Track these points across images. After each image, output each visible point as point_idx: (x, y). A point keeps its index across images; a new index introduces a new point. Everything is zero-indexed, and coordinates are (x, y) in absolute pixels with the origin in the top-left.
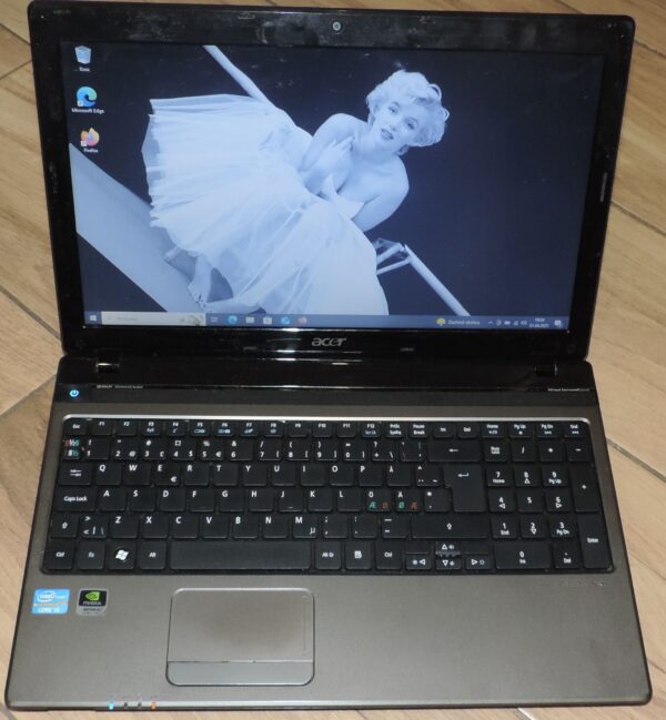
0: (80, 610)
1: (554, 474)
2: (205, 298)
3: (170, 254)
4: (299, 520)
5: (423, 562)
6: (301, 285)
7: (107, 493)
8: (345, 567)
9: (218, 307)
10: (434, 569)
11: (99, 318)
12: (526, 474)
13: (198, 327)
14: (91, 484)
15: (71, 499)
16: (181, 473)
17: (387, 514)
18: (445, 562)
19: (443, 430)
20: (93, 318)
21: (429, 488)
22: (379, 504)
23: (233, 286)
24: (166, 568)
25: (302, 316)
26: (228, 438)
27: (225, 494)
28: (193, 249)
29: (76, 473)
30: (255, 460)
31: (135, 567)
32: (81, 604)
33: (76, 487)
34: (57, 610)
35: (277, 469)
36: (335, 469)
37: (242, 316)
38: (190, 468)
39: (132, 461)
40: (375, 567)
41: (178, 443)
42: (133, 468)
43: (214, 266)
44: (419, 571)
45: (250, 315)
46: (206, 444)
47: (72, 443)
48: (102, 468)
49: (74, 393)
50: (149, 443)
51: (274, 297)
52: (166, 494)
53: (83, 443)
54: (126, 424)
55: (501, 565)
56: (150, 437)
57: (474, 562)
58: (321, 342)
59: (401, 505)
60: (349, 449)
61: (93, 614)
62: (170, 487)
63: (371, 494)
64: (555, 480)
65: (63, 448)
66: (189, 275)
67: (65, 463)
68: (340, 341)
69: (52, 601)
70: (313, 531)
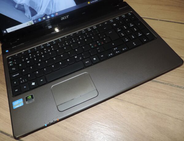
0: (27, 103)
1: (131, 24)
2: (30, 16)
3: (16, 6)
4: (76, 57)
5: (111, 54)
6: (53, 4)
7: (24, 70)
8: (93, 63)
9: (35, 17)
10: (115, 55)
11: (6, 31)
12: (125, 27)
13: (32, 25)
14: (19, 70)
15: (14, 76)
16: (41, 58)
17: (97, 47)
18: (117, 52)
19: (100, 25)
20: (5, 32)
21: (104, 38)
22: (94, 46)
23: (36, 10)
24: (47, 82)
25: (56, 13)
26: (50, 46)
27: (54, 59)
28: (22, 3)
29: (14, 69)
30: (59, 48)
31: (38, 85)
32: (27, 101)
33: (15, 72)
34: (21, 105)
35: (65, 48)
36: (79, 43)
37: (42, 18)
38: (43, 56)
39: (28, 60)
40: (100, 60)
41: (38, 52)
42: (28, 62)
43: (29, 6)
44: (111, 57)
45: (44, 17)
46: (45, 49)
47: (10, 62)
48: (20, 65)
49: (7, 51)
50: (30, 55)
51: (47, 10)
52: (39, 64)
53: (13, 61)
54: (23, 53)
55: (130, 48)
56: (30, 53)
57: (123, 49)
58: (63, 18)
59: (99, 44)
60: (80, 37)
61: (31, 102)
62: (40, 62)
63: (91, 45)
64: (131, 25)
65: (9, 64)
66: (24, 11)
67: (10, 68)
68: (67, 16)
69: (18, 103)
70: (81, 58)
